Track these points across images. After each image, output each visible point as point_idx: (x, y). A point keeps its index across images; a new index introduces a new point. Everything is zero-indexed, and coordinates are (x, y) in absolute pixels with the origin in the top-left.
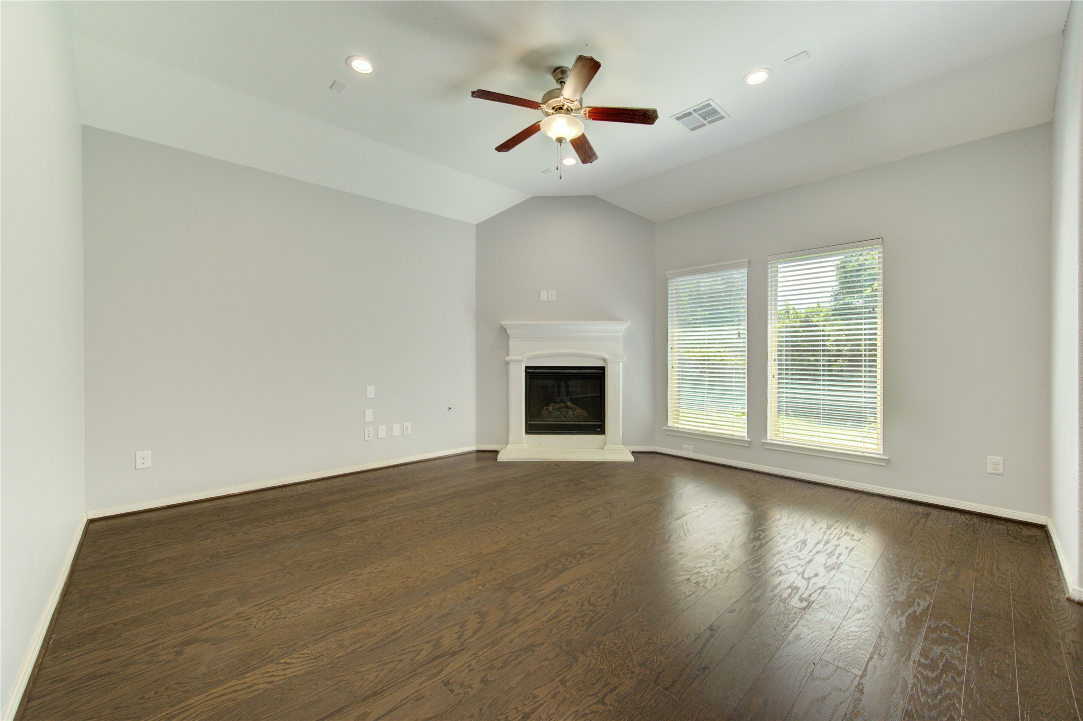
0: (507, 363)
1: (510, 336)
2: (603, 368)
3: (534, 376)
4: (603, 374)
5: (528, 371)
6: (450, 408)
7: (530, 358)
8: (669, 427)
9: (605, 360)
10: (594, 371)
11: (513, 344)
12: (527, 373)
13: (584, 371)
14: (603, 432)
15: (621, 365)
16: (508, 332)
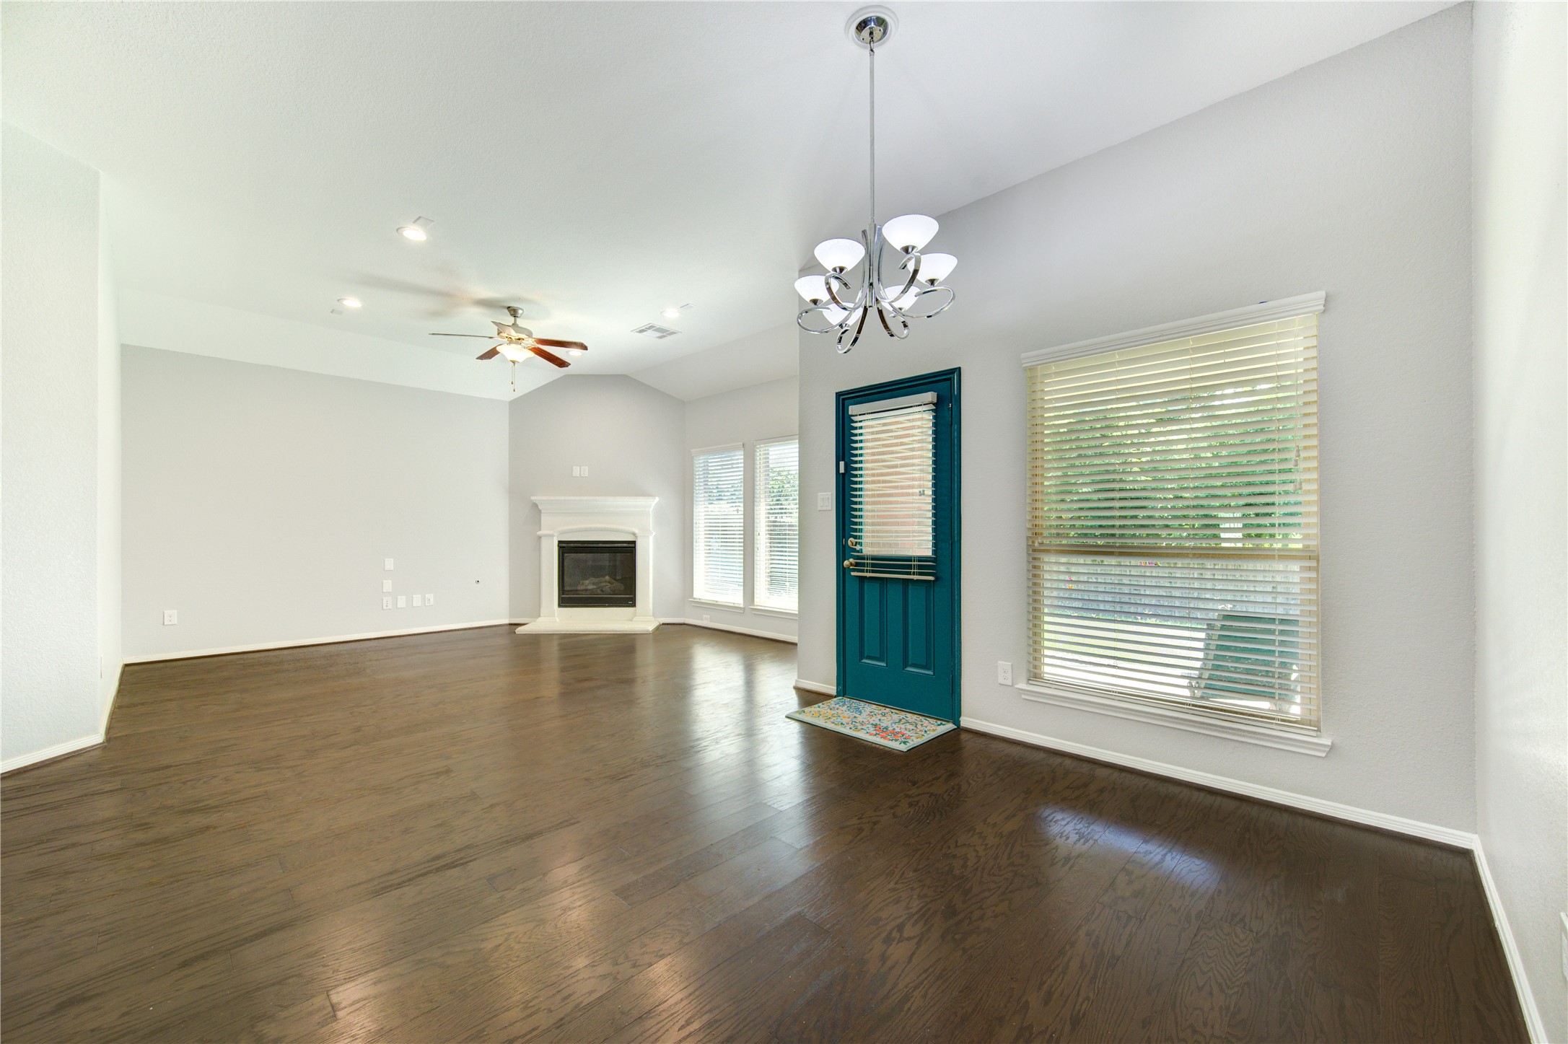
0: (540, 538)
1: (543, 512)
2: (634, 542)
3: (567, 549)
4: (635, 547)
5: (560, 545)
6: (478, 582)
7: (562, 533)
8: (694, 599)
9: (634, 534)
10: (625, 545)
11: (545, 519)
12: (560, 547)
13: (616, 545)
14: (634, 605)
15: (651, 539)
16: (540, 507)
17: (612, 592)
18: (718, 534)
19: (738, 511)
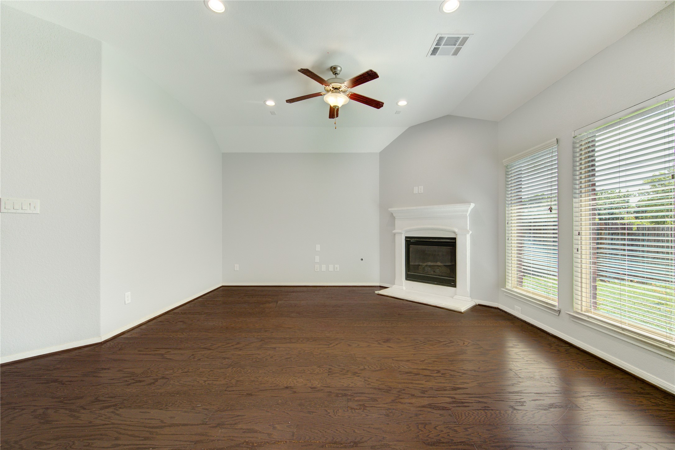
0: (395, 234)
1: (396, 218)
2: (455, 239)
3: (411, 242)
4: (455, 242)
5: (406, 239)
6: (362, 259)
7: (408, 231)
8: (505, 289)
9: (454, 232)
10: (448, 240)
11: (397, 223)
12: (406, 241)
13: (442, 240)
14: (455, 286)
15: (468, 237)
16: (394, 215)
17: (441, 274)
18: (530, 233)
19: (551, 209)
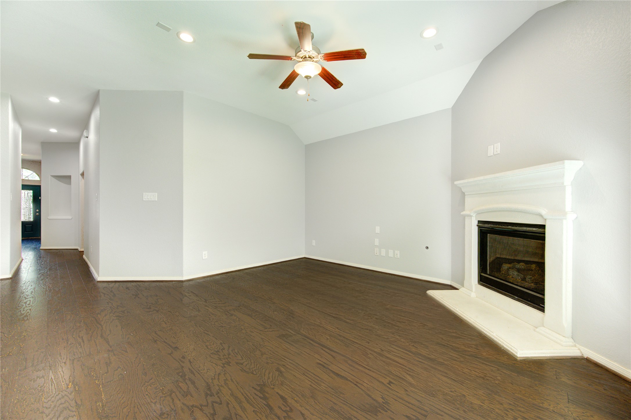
0: (464, 217)
1: (465, 194)
2: (543, 227)
3: (485, 229)
4: (544, 233)
5: (480, 224)
6: (427, 248)
9: (541, 216)
11: (468, 201)
12: (479, 227)
14: (542, 309)
16: (463, 191)
